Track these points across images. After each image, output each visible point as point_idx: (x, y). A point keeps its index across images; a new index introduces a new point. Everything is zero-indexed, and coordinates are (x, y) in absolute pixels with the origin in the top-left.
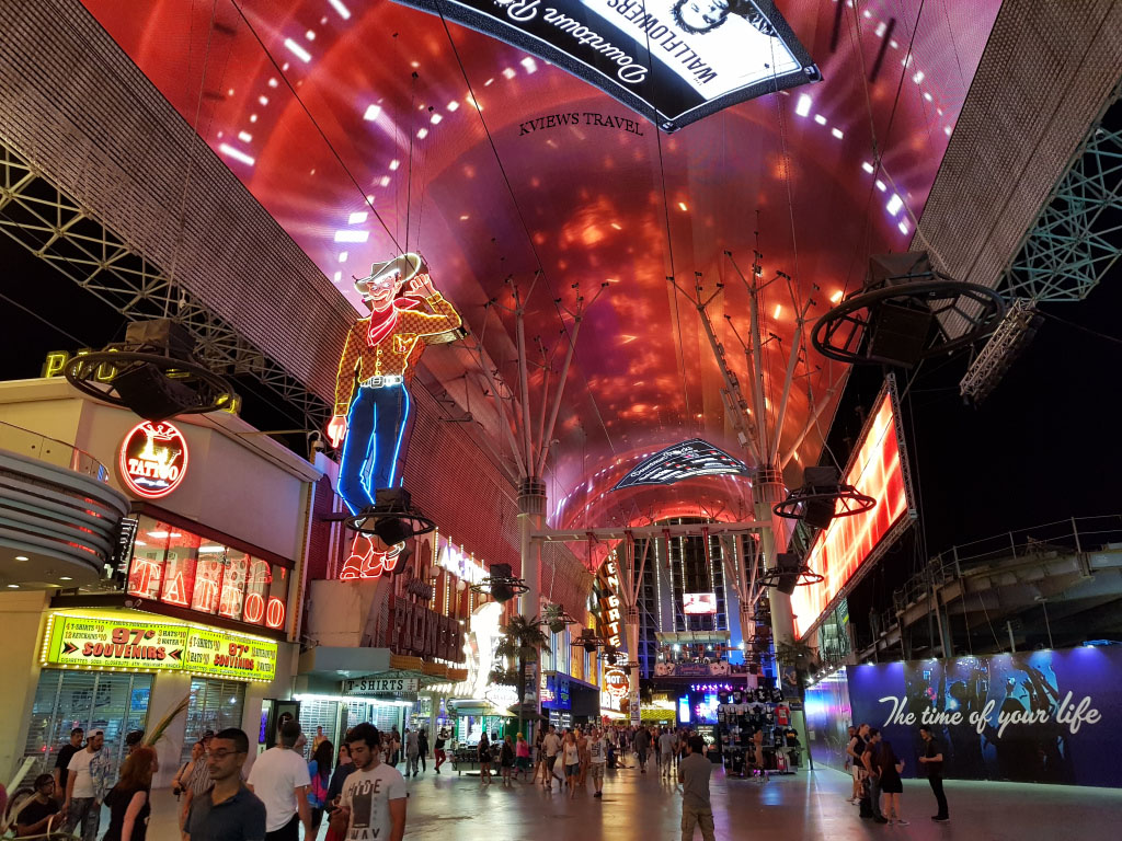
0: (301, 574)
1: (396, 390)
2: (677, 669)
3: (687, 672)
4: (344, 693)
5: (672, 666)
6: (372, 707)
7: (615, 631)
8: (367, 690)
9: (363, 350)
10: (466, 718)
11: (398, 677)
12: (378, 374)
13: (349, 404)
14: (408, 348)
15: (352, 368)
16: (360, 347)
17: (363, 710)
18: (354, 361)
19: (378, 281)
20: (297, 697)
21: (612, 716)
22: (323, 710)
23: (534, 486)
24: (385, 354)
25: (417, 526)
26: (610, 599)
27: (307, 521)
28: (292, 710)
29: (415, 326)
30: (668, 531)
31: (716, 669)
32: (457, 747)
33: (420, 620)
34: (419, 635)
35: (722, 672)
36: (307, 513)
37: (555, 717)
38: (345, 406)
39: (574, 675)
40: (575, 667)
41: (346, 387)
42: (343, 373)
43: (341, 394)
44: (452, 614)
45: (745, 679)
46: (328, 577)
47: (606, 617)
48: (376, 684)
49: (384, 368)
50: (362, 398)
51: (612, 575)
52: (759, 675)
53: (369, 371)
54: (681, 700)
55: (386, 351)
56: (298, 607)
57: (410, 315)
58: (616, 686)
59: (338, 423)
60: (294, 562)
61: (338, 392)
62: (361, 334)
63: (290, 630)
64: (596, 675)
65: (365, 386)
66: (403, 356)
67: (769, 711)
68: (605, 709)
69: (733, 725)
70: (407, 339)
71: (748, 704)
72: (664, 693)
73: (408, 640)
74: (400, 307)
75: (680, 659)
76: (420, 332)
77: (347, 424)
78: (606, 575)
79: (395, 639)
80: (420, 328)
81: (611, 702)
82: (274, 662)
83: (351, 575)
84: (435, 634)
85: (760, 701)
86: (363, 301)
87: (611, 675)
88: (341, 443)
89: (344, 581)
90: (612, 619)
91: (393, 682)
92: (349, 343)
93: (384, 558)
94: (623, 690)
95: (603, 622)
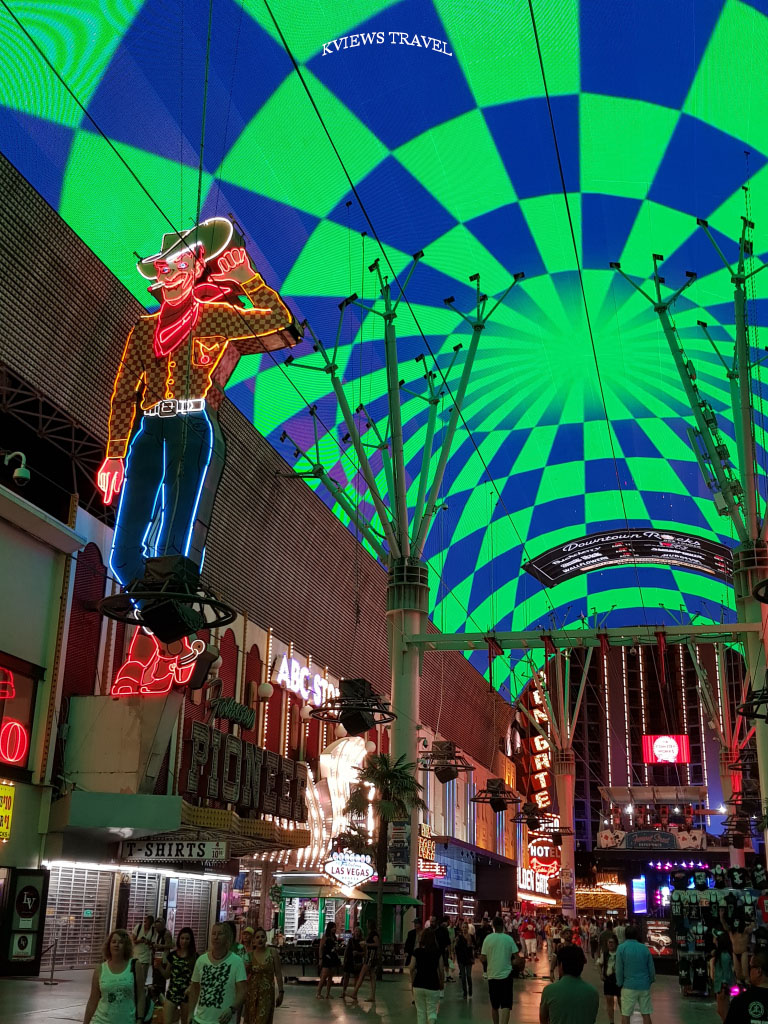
0: (54, 687)
1: (196, 421)
2: (629, 839)
3: (643, 842)
4: (121, 861)
5: (622, 834)
6: (168, 879)
7: (544, 785)
8: (153, 856)
9: (148, 361)
10: (296, 901)
11: (198, 839)
12: (169, 398)
13: (128, 443)
14: (213, 359)
15: (132, 388)
16: (144, 357)
17: (155, 885)
18: (136, 378)
19: (171, 260)
20: (48, 864)
21: (537, 901)
22: (91, 884)
23: (410, 570)
24: (180, 368)
25: (210, 615)
26: (537, 739)
27: (63, 611)
28: (37, 882)
29: (224, 325)
30: (606, 636)
31: (686, 841)
32: (281, 941)
33: (233, 758)
34: (232, 777)
35: (694, 844)
36: (63, 598)
37: (452, 901)
38: (122, 444)
39: (482, 845)
40: (482, 832)
41: (123, 416)
42: (119, 396)
43: (116, 427)
44: (294, 754)
45: (727, 855)
46: (97, 691)
47: (531, 764)
48: (167, 848)
49: (178, 388)
50: (145, 432)
51: (540, 707)
52: (747, 850)
53: (157, 394)
54: (635, 881)
55: (180, 363)
56: (48, 735)
57: (216, 310)
58: (542, 860)
59: (110, 469)
60: (44, 670)
61: (113, 422)
62: (145, 337)
63: (36, 766)
64: (515, 844)
65: (151, 414)
66: (206, 371)
67: (749, 901)
68: (526, 891)
69: (694, 922)
70: (212, 344)
71: (717, 892)
72: (611, 872)
73: (213, 785)
74: (203, 298)
75: (636, 825)
76: (231, 334)
77: (125, 471)
78: (532, 706)
79: (192, 784)
80: (232, 328)
81: (533, 884)
82: (9, 813)
83: (128, 690)
84: (257, 778)
85: (735, 886)
86: (150, 290)
87: (537, 845)
88: (116, 497)
89: (116, 699)
90: (539, 767)
91: (191, 846)
92: (129, 351)
93: (174, 666)
94: (553, 868)
95: (525, 772)
